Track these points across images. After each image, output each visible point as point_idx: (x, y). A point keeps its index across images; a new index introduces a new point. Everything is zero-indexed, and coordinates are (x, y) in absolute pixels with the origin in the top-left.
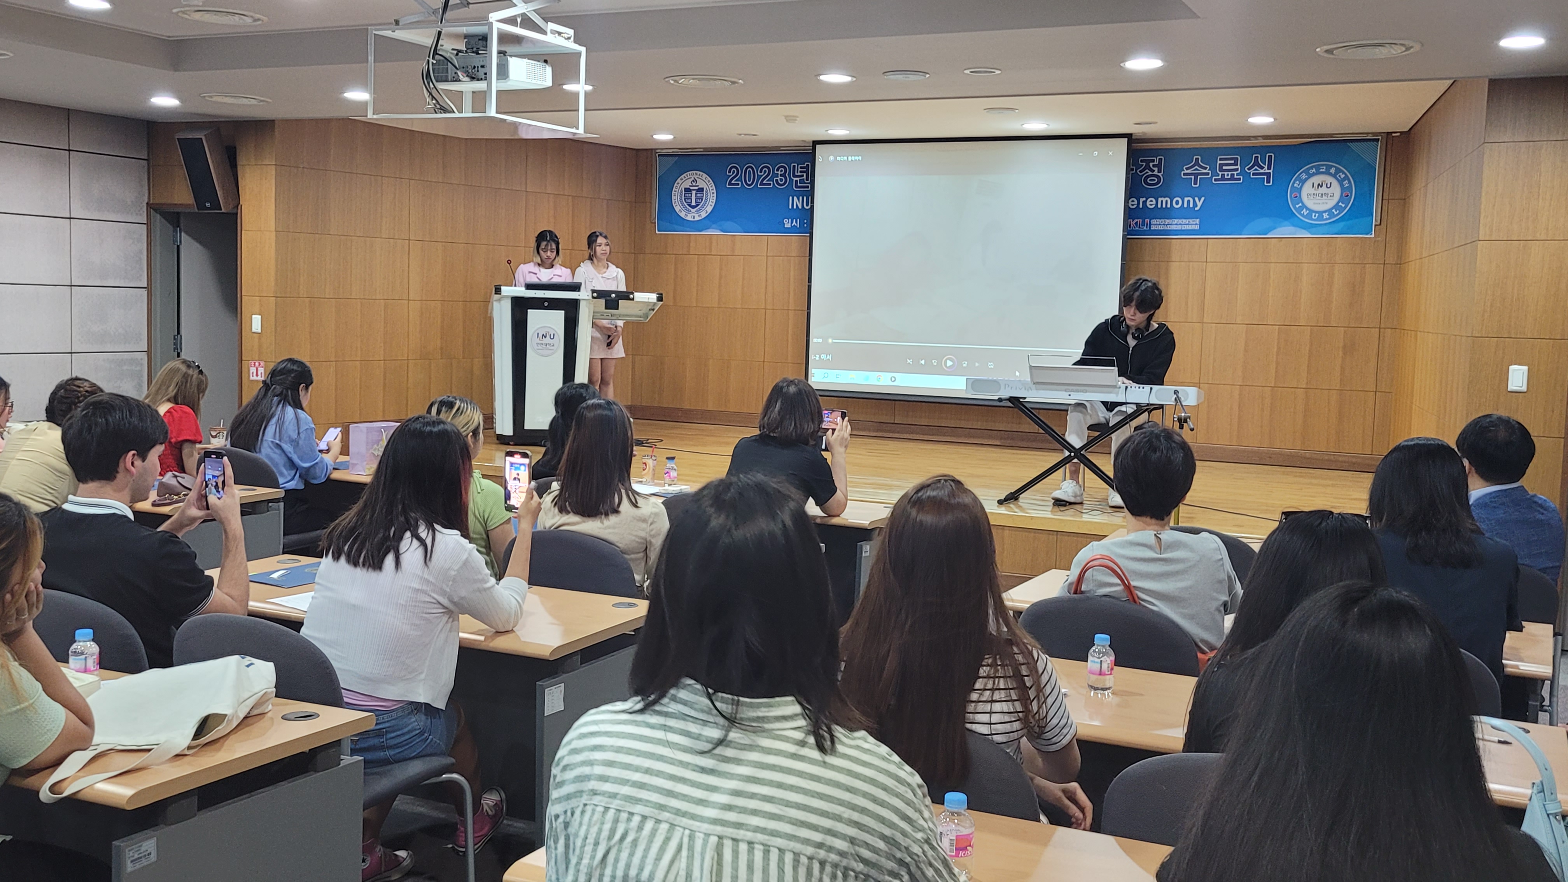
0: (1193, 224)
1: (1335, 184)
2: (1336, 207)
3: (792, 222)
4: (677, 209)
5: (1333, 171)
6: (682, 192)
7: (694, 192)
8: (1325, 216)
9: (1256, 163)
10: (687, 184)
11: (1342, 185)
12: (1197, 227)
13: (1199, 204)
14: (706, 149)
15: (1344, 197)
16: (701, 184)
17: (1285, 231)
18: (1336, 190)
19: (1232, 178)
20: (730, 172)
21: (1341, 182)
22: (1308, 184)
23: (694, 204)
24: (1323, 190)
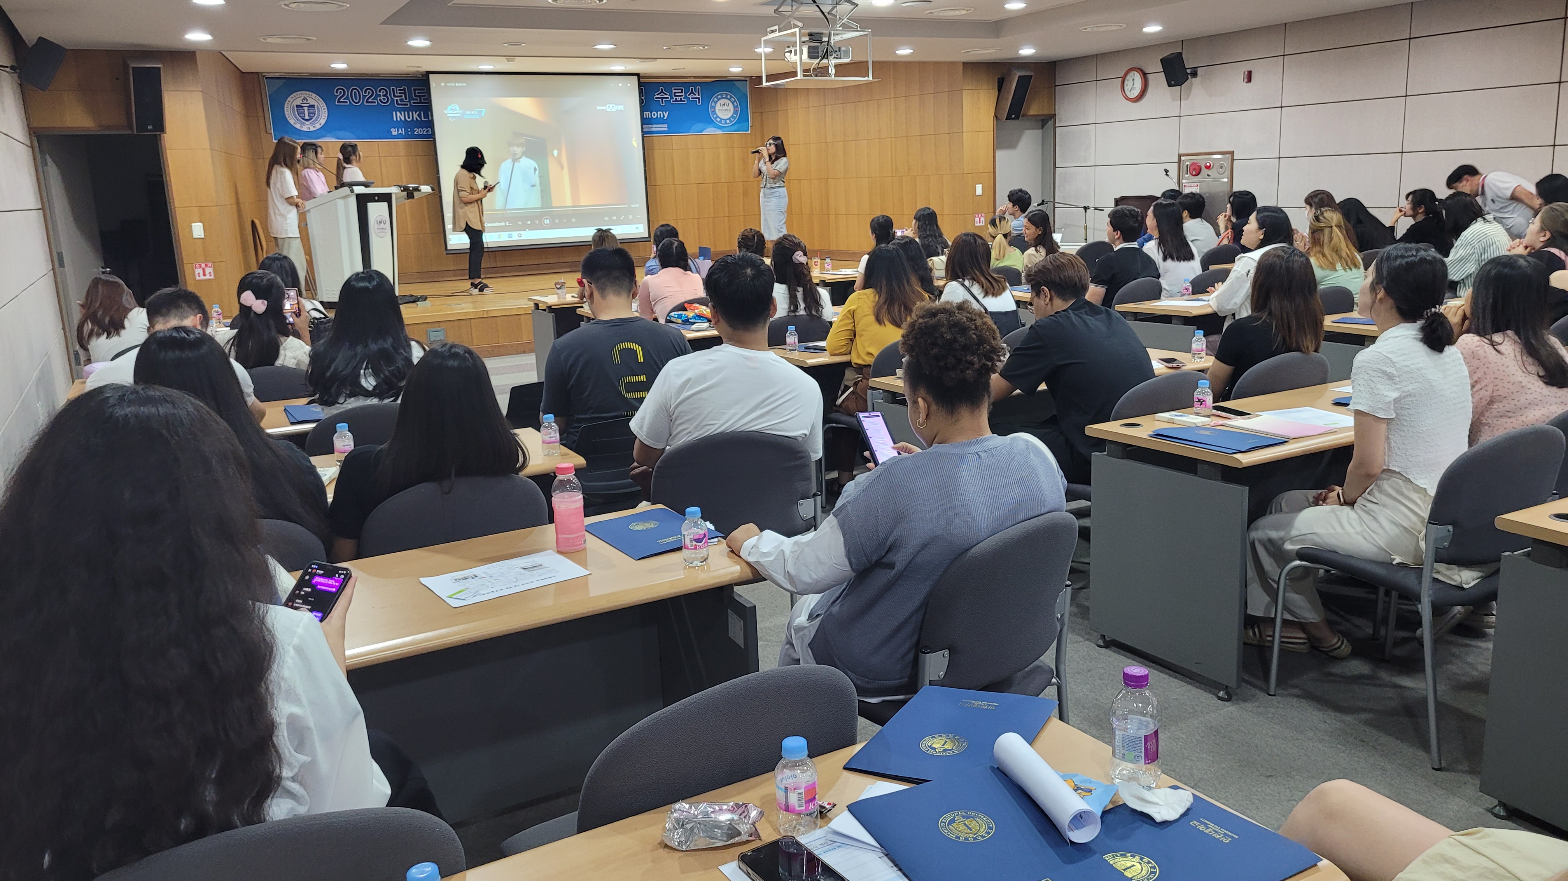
0: (664, 127)
1: (731, 104)
2: (732, 116)
3: (398, 131)
4: (292, 122)
5: (729, 97)
6: (293, 108)
7: (306, 109)
8: (728, 121)
9: (692, 92)
10: (299, 102)
11: (733, 105)
12: (666, 129)
13: (666, 115)
14: (311, 74)
15: (735, 112)
16: (311, 102)
17: (710, 130)
18: (731, 107)
19: (681, 101)
20: (337, 92)
21: (733, 103)
22: (718, 104)
23: (307, 117)
24: (725, 107)
